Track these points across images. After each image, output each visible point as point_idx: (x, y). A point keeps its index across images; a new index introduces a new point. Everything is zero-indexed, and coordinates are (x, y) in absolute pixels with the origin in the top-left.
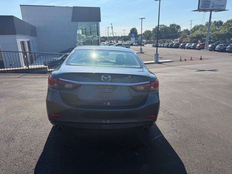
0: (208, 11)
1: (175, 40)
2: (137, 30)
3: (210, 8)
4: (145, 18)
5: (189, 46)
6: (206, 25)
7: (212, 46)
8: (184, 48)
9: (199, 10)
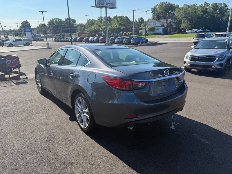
0: (103, 8)
1: (74, 35)
2: (29, 24)
3: (105, 5)
4: (46, 11)
5: (92, 40)
6: (98, 20)
7: (112, 39)
8: (88, 42)
9: (96, 6)
